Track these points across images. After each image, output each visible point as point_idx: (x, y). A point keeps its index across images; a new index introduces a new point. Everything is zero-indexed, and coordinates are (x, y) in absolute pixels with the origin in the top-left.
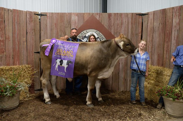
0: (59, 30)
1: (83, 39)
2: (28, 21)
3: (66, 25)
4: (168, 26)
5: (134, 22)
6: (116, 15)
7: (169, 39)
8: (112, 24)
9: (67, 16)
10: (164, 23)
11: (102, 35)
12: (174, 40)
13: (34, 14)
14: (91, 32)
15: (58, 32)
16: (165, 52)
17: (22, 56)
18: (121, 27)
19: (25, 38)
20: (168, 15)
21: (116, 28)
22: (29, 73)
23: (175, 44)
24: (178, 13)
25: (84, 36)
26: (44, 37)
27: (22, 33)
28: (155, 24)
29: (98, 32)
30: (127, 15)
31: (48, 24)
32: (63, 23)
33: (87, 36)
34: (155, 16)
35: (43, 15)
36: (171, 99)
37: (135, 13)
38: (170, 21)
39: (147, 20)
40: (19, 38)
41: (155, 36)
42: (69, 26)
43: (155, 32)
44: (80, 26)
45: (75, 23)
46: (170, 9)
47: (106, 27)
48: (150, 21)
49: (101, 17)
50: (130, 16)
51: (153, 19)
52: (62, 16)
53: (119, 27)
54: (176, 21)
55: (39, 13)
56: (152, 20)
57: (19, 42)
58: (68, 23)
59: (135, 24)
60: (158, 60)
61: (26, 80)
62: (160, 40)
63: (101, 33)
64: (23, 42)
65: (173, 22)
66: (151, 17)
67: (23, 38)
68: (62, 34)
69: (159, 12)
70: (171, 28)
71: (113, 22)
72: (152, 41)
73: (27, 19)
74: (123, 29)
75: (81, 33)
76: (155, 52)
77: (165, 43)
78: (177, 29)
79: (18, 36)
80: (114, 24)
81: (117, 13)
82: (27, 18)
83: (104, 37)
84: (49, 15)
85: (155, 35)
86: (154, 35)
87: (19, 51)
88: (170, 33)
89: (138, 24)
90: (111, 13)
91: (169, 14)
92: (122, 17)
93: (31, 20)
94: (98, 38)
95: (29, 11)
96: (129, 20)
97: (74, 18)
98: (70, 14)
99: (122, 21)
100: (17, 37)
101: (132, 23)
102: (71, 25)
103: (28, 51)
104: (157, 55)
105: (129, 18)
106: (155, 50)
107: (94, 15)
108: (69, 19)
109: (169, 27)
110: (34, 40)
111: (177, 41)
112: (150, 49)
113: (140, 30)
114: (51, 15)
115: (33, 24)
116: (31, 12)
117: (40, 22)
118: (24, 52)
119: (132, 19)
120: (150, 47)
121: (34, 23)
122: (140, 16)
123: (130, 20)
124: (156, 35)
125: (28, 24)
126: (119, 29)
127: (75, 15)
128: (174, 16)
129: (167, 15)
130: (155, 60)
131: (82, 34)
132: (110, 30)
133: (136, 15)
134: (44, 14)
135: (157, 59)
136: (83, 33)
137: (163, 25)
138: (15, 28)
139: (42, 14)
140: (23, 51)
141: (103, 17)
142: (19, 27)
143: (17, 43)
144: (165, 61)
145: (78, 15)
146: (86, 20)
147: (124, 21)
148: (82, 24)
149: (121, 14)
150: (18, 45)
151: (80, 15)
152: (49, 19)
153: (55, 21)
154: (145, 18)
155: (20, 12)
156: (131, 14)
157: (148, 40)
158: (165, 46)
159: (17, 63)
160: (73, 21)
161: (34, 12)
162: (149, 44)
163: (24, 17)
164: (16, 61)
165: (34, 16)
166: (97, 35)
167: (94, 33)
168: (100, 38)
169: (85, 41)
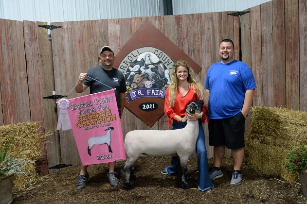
0: (86, 52)
1: (133, 67)
2: (27, 40)
3: (99, 41)
4: (290, 29)
5: (225, 28)
6: (191, 17)
7: (294, 54)
8: (185, 35)
9: (100, 27)
10: (282, 25)
11: (166, 56)
12: (305, 54)
13: (39, 26)
15: (84, 56)
16: (288, 80)
17: (21, 105)
18: (201, 39)
19: (23, 72)
20: (289, 9)
21: (192, 41)
22: (33, 137)
26: (60, 68)
27: (17, 63)
28: (264, 28)
29: (160, 51)
30: (210, 16)
31: (66, 44)
32: (94, 39)
33: (139, 60)
34: (264, 14)
35: (56, 27)
37: (226, 12)
38: (294, 19)
39: (249, 23)
40: (12, 73)
41: (267, 52)
42: (105, 44)
43: (266, 43)
44: (124, 43)
45: (116, 37)
47: (173, 41)
48: (253, 24)
49: (162, 23)
50: (215, 18)
51: (260, 19)
52: (90, 26)
53: (197, 39)
54: (305, 18)
55: (48, 24)
56: (259, 22)
57: (13, 79)
58: (102, 38)
59: (227, 32)
60: (276, 95)
61: (28, 152)
62: (277, 58)
64: (21, 79)
65: (301, 21)
67: (20, 71)
68: (94, 59)
69: (271, 4)
70: (297, 33)
71: (185, 32)
72: (261, 60)
73: (26, 36)
74: (204, 43)
75: (128, 55)
76: (269, 81)
77: (287, 63)
79: (9, 69)
80: (187, 35)
81: (193, 15)
82: (25, 33)
83: (171, 61)
84: (66, 27)
85: (266, 49)
86: (264, 49)
87: (12, 97)
88: (297, 43)
89: (231, 32)
90: (180, 15)
91: (291, 8)
92: (201, 21)
93: (33, 38)
94: (160, 62)
95: (27, 21)
96: (215, 25)
97: (113, 29)
98: (105, 22)
99: (201, 27)
100: (7, 70)
101: (220, 32)
103: (30, 96)
104: (273, 86)
105: (215, 22)
106: (269, 77)
107: (150, 20)
108: (104, 32)
109: (293, 32)
110: (41, 74)
112: (258, 76)
113: (237, 43)
114: (69, 27)
115: (36, 45)
116: (32, 23)
117: (51, 40)
118: (23, 99)
119: (220, 23)
121: (39, 42)
122: (235, 17)
123: (218, 25)
124: (268, 49)
125: (27, 46)
126: (197, 44)
127: (114, 23)
128: (302, 10)
129: (287, 10)
130: (269, 96)
131: (129, 58)
132: (181, 46)
133: (228, 14)
134: (58, 25)
135: (273, 94)
136: (132, 56)
137: (280, 29)
138: (2, 53)
139: (54, 25)
140: (20, 97)
141: (167, 23)
142: (10, 51)
143: (9, 82)
144: (289, 98)
145: (119, 22)
146: (134, 31)
147: (206, 27)
148: (128, 39)
149: (200, 16)
150: (10, 85)
151: (124, 23)
152: (67, 34)
153: (78, 37)
154: (244, 19)
155: (11, 23)
156: (217, 14)
157: (253, 60)
158: (287, 68)
159: (12, 120)
160: (111, 34)
161: (37, 22)
162: (255, 68)
163: (18, 33)
164: (9, 116)
165: (39, 30)
166: (158, 57)
167: (151, 53)
168: (163, 62)
169: (137, 70)
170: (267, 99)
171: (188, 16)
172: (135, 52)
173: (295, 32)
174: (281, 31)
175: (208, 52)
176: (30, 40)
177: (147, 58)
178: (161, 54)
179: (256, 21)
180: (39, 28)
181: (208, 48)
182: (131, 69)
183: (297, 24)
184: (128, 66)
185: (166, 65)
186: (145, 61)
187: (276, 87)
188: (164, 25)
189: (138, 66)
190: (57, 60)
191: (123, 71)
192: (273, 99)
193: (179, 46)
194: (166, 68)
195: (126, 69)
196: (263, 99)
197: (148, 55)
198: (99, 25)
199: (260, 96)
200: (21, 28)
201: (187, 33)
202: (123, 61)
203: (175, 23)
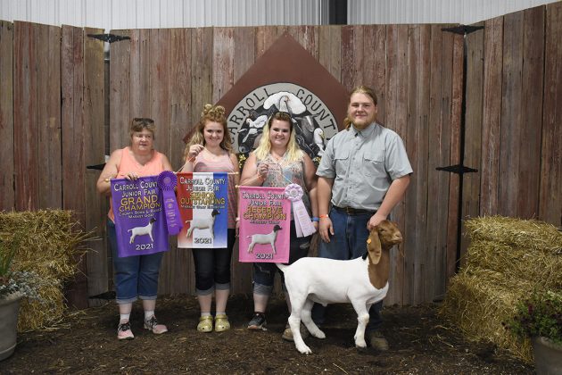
0: (170, 87)
1: (254, 119)
2: (66, 61)
3: (195, 68)
4: (554, 69)
5: (435, 55)
6: (372, 31)
8: (358, 66)
9: (199, 41)
10: (539, 58)
11: (320, 102)
13: (89, 36)
14: (282, 94)
15: (166, 93)
16: (545, 164)
17: (46, 178)
18: (389, 74)
19: (54, 119)
20: (552, 28)
21: (370, 77)
22: (63, 238)
25: (255, 108)
26: (121, 113)
27: (45, 101)
28: (508, 61)
29: (307, 92)
30: (409, 30)
31: (135, 69)
32: (185, 63)
33: (267, 106)
34: (509, 35)
35: (119, 38)
37: (438, 25)
39: (482, 49)
40: (34, 119)
41: (510, 107)
42: (206, 73)
43: (510, 90)
44: (242, 73)
45: (227, 61)
47: (333, 74)
48: (490, 53)
49: (316, 38)
50: (419, 35)
51: (500, 44)
52: (181, 37)
53: (380, 74)
55: (105, 33)
56: (499, 48)
57: (35, 131)
58: (201, 61)
59: (439, 62)
60: (522, 192)
61: (52, 263)
62: (527, 121)
63: (315, 98)
64: (50, 130)
67: (50, 116)
68: (183, 101)
69: (522, 19)
71: (358, 58)
72: (499, 122)
73: (64, 53)
74: (395, 82)
75: (247, 97)
76: (511, 164)
77: (544, 131)
79: (30, 111)
80: (362, 65)
81: (375, 26)
82: (64, 48)
83: (328, 111)
84: (137, 39)
85: (510, 101)
86: (507, 100)
87: (33, 161)
89: (448, 63)
90: (351, 26)
91: (556, 26)
92: (390, 40)
93: (77, 56)
94: (306, 113)
95: (69, 27)
96: (417, 47)
97: (223, 46)
98: (209, 32)
99: (391, 51)
100: (27, 114)
101: (427, 62)
102: (211, 69)
103: (65, 165)
104: (517, 173)
105: (417, 43)
106: (511, 157)
107: (292, 33)
108: (205, 50)
109: (558, 72)
110: (86, 123)
112: (492, 153)
113: (457, 86)
114: (143, 39)
115: (82, 69)
116: (77, 29)
117: (108, 62)
118: (51, 167)
119: (427, 45)
120: (492, 145)
121: (87, 65)
122: (457, 36)
123: (422, 48)
124: (513, 101)
125: (66, 71)
126: (381, 82)
127: (225, 34)
129: (550, 29)
130: (510, 193)
131: (249, 101)
132: (348, 84)
133: (443, 30)
134: (123, 35)
135: (516, 191)
136: (254, 98)
137: (535, 64)
138: (21, 83)
139: (116, 34)
140: (47, 163)
141: (324, 38)
142: (35, 79)
143: (29, 136)
144: (544, 198)
145: (236, 33)
146: (262, 51)
147: (399, 52)
148: (248, 66)
149: (388, 29)
150: (31, 141)
151: (245, 36)
152: (137, 52)
153: (156, 59)
154: (473, 40)
155: (42, 29)
156: (422, 29)
157: (486, 121)
158: (544, 141)
159: (29, 204)
160: (218, 55)
161: (87, 29)
162: (489, 136)
163: (51, 48)
164: (25, 195)
165: (87, 42)
166: (304, 103)
168: (313, 113)
169: (262, 125)
170: (506, 198)
171: (366, 28)
172: (259, 92)
174: (538, 69)
175: (401, 100)
176: (72, 61)
177: (283, 104)
178: (310, 98)
179: (495, 46)
180: (89, 39)
181: (401, 92)
182: (252, 123)
184: (244, 118)
185: (317, 119)
186: (277, 110)
187: (523, 177)
188: (319, 43)
189: (263, 118)
190: (116, 98)
191: (236, 125)
192: (516, 199)
193: (345, 84)
194: (316, 126)
195: (242, 122)
196: (499, 197)
197: (284, 99)
198: (196, 38)
199: (494, 191)
200: (58, 38)
201: (363, 61)
202: (237, 107)
203: (340, 39)
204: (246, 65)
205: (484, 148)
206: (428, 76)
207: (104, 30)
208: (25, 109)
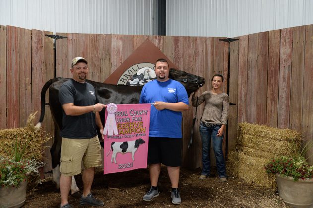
2: (34, 48)
3: (102, 54)
4: (273, 59)
5: (216, 52)
6: (188, 40)
7: (275, 79)
8: (181, 55)
9: (104, 41)
10: (266, 54)
12: (284, 81)
13: (45, 35)
14: (146, 68)
16: (269, 101)
17: (24, 110)
18: (196, 60)
19: (28, 79)
20: (272, 42)
21: (187, 61)
22: (38, 141)
23: (285, 89)
24: (289, 38)
25: (133, 75)
27: (23, 69)
28: (251, 55)
30: (204, 39)
31: (70, 54)
32: (97, 52)
33: (138, 74)
34: (251, 43)
35: (62, 38)
36: (292, 178)
37: (218, 38)
38: (276, 51)
39: (237, 48)
40: (18, 79)
41: (252, 76)
42: (108, 57)
43: (252, 68)
44: (126, 58)
45: (118, 52)
46: (275, 32)
48: (242, 51)
49: (162, 42)
50: (209, 42)
51: (247, 47)
52: (94, 39)
53: (191, 59)
54: (285, 51)
56: (246, 50)
57: (18, 85)
58: (105, 51)
59: (218, 55)
60: (258, 114)
62: (260, 82)
64: (26, 84)
65: (281, 53)
66: (244, 44)
67: (26, 77)
68: (96, 71)
69: (258, 36)
70: (278, 62)
71: (181, 52)
72: (247, 82)
73: (33, 44)
74: (198, 63)
75: (129, 69)
76: (253, 101)
77: (268, 87)
78: (288, 64)
79: (16, 74)
80: (183, 55)
81: (189, 37)
82: (33, 41)
84: (71, 38)
86: (250, 73)
87: (17, 101)
88: (277, 71)
89: (222, 56)
90: (178, 37)
91: (274, 41)
92: (196, 44)
93: (39, 46)
95: (35, 30)
96: (208, 48)
97: (116, 44)
98: (109, 37)
99: (196, 49)
100: (14, 75)
101: (212, 54)
102: (110, 55)
104: (256, 106)
105: (208, 46)
106: (252, 98)
107: (151, 39)
108: (107, 46)
109: (275, 61)
110: (44, 80)
111: (288, 83)
112: (243, 96)
113: (226, 66)
114: (75, 38)
115: (42, 53)
116: (39, 32)
117: (55, 49)
118: (26, 104)
119: (212, 46)
120: (243, 93)
121: (45, 50)
122: (226, 43)
123: (210, 48)
124: (253, 74)
125: (34, 54)
126: (192, 63)
127: (117, 38)
128: (283, 44)
130: (252, 116)
131: (130, 71)
132: (177, 64)
133: (220, 40)
134: (63, 36)
135: (255, 113)
136: (132, 70)
137: (264, 57)
138: (11, 59)
139: (60, 35)
140: (24, 102)
141: (166, 42)
142: (18, 57)
143: (14, 88)
144: (269, 116)
145: (123, 38)
146: (136, 46)
147: (200, 49)
149: (195, 39)
150: (16, 90)
151: (127, 39)
152: (71, 45)
153: (82, 49)
154: (233, 45)
155: (21, 30)
156: (210, 39)
157: (240, 82)
158: (268, 91)
159: (15, 124)
160: (114, 48)
161: (45, 31)
162: (241, 89)
163: (27, 40)
164: (12, 119)
165: (45, 38)
167: (150, 69)
169: (136, 83)
170: (250, 116)
171: (185, 38)
172: (135, 67)
173: (276, 61)
174: (265, 59)
176: (37, 48)
177: (146, 73)
179: (244, 48)
180: (46, 37)
181: (201, 69)
182: (131, 82)
183: (278, 55)
184: (127, 79)
186: (143, 76)
187: (258, 107)
188: (163, 44)
189: (137, 80)
191: (123, 83)
192: (255, 117)
193: (175, 64)
195: (126, 82)
196: (247, 116)
197: (147, 71)
198: (103, 39)
199: (244, 113)
200: (30, 36)
201: (183, 53)
202: (124, 74)
203: (173, 43)
204: (129, 54)
205: (239, 94)
206: (213, 61)
207: (53, 33)
208: (13, 73)
